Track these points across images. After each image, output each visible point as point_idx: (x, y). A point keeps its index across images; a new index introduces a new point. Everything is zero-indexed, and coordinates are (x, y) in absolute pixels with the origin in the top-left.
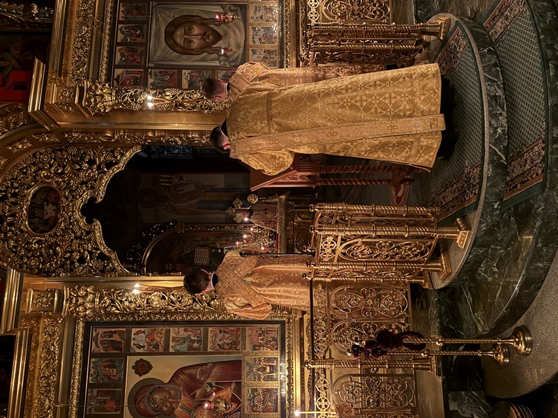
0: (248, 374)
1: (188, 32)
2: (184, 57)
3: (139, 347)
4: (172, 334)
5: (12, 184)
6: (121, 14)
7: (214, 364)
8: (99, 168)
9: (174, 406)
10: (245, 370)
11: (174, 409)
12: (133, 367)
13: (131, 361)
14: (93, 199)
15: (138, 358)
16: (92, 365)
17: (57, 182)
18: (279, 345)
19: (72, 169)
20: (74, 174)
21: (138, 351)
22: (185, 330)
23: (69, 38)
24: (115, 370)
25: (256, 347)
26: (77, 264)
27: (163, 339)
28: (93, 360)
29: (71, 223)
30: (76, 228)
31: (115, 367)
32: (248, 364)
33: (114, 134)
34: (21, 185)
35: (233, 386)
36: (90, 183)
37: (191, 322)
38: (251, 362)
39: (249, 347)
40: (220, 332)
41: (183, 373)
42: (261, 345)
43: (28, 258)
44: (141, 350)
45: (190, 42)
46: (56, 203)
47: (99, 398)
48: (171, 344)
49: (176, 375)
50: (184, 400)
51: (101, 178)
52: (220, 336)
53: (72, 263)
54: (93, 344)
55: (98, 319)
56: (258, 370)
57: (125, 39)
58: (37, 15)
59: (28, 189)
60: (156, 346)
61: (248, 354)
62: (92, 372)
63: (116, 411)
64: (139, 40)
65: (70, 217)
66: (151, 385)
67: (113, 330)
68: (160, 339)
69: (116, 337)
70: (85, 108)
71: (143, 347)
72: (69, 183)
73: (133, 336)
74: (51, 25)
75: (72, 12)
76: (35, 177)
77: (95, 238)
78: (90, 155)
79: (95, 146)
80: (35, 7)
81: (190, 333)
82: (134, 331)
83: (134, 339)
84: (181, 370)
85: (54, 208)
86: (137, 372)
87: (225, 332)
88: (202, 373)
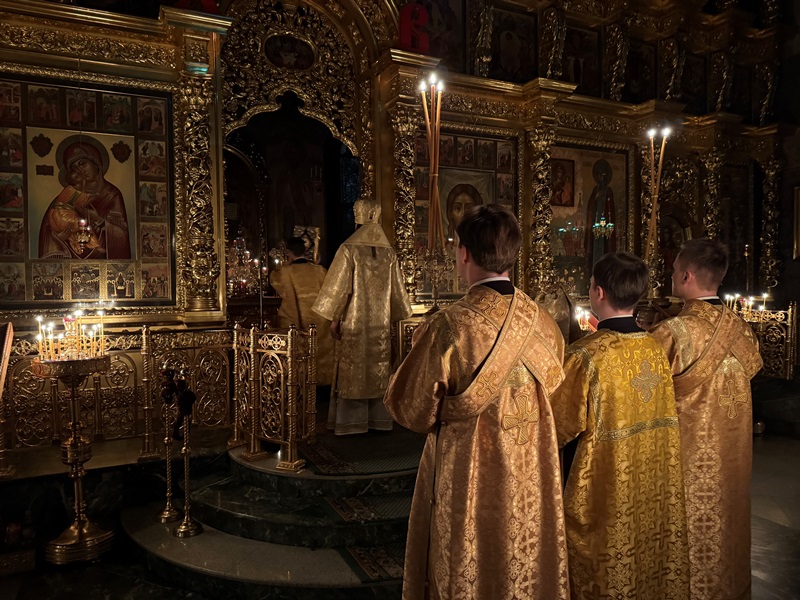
0: (115, 266)
2: (445, 203)
3: (145, 149)
4: (159, 184)
5: (316, 22)
6: (483, 142)
7: (126, 230)
8: (334, 112)
9: (78, 185)
10: (120, 264)
11: (73, 185)
12: (121, 142)
13: (129, 140)
14: (302, 104)
15: (132, 148)
16: (123, 97)
17: (319, 68)
18: (148, 299)
19: (333, 85)
20: (328, 86)
21: (140, 148)
22: (164, 199)
23: (460, 90)
24: (118, 122)
25: (146, 274)
26: (232, 84)
27: (154, 175)
28: (129, 98)
29: (276, 80)
30: (271, 85)
31: (122, 122)
32: (127, 266)
33: (369, 130)
34: (315, 30)
35: (101, 250)
36: (318, 102)
37: (173, 205)
38: (129, 270)
39: (144, 266)
40: (162, 236)
41: (115, 196)
42: (148, 279)
43: (238, 33)
44: (141, 151)
45: (459, 209)
46: (297, 66)
47: (85, 104)
48: (148, 184)
49: (113, 188)
50: (84, 197)
51: (324, 114)
52: (158, 236)
53: (234, 80)
54: (148, 100)
55: (175, 106)
56: (120, 277)
57: (461, 145)
58: (481, 61)
59: (312, 37)
60: (145, 168)
61: (138, 266)
62: (115, 97)
63: (71, 122)
64: (460, 159)
65: (282, 79)
66: (101, 161)
67: (163, 122)
68: (153, 171)
69: (155, 125)
70: (394, 104)
71: (145, 153)
72: (318, 80)
73: (156, 142)
74: (472, 74)
75: (484, 94)
76: (324, 45)
77: (261, 105)
78: (347, 103)
79: (356, 109)
80: (489, 60)
81: (160, 203)
82: (163, 144)
83: (153, 144)
84: (119, 194)
85: (292, 64)
86: (115, 146)
87: (162, 241)
88: (117, 217)
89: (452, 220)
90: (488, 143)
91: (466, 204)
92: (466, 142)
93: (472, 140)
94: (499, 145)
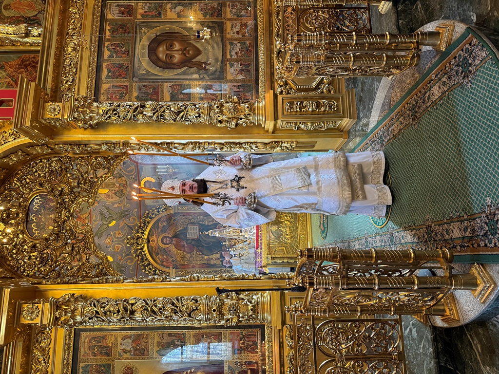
1: (170, 47)
2: (166, 71)
4: (157, 339)
7: (198, 367)
12: (120, 372)
20: (67, 181)
22: (170, 335)
30: (69, 233)
32: (229, 367)
37: (175, 328)
38: (233, 366)
42: (242, 349)
45: (172, 57)
48: (156, 349)
57: (111, 56)
64: (124, 56)
65: (64, 222)
71: (130, 352)
72: (63, 191)
81: (174, 338)
84: (167, 373)
89: (182, 64)
90: (108, 28)
91: (167, 50)
92: (109, 50)
93: (106, 44)
94: (110, 16)
